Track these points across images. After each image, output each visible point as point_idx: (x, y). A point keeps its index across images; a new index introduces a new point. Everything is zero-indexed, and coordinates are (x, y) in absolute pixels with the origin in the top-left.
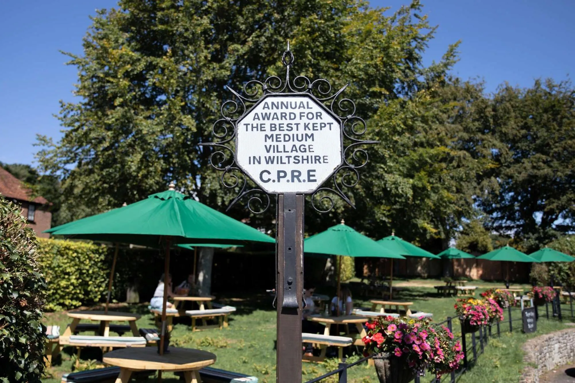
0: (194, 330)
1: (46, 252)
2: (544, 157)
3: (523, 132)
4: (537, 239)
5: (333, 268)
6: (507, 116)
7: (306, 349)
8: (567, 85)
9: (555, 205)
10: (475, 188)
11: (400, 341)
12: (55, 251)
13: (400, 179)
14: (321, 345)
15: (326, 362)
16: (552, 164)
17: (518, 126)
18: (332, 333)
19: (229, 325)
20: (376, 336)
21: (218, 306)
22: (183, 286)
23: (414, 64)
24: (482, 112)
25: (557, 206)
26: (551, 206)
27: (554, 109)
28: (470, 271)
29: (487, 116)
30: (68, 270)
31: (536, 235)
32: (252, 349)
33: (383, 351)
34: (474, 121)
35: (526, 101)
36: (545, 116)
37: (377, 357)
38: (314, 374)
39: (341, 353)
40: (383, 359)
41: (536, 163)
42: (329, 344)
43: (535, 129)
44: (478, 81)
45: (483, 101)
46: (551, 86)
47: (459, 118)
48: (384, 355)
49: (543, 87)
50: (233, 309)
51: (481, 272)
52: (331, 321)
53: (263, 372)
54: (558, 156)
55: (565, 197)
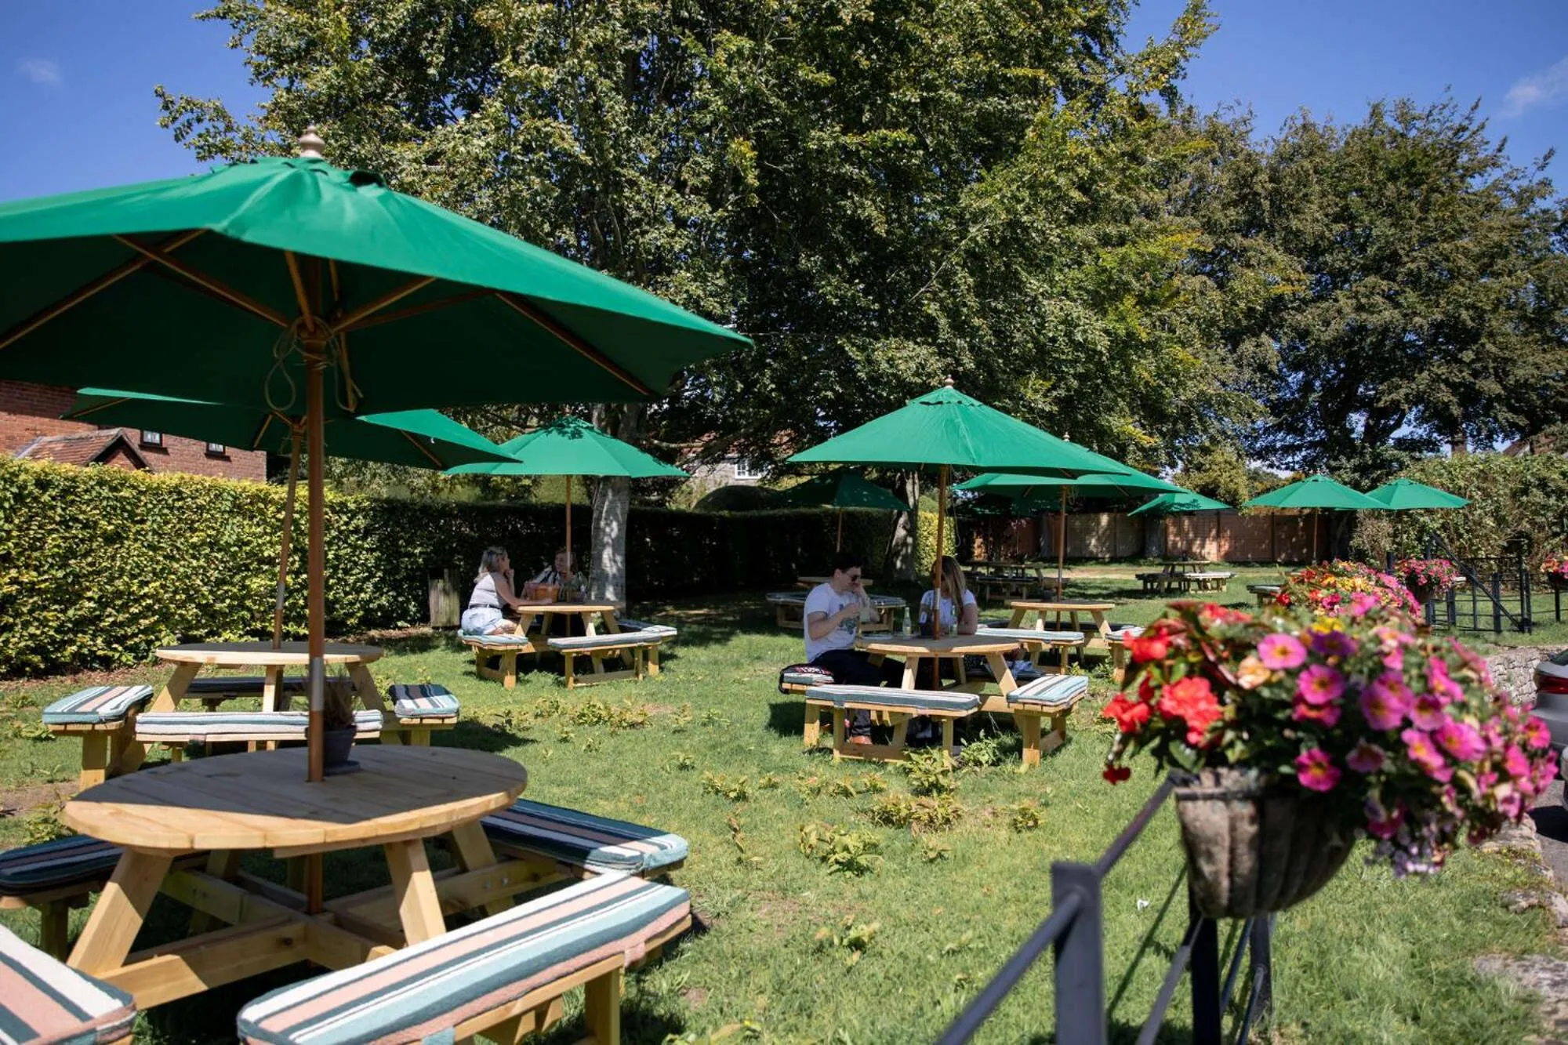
0: (571, 684)
1: (200, 508)
2: (1384, 284)
3: (1338, 227)
4: (1355, 470)
5: (910, 540)
6: (1304, 190)
7: (852, 726)
8: (1446, 112)
9: (1403, 391)
10: (1223, 360)
11: (1328, 717)
12: (227, 505)
13: (1077, 311)
14: (891, 714)
15: (909, 758)
16: (1401, 299)
17: (1327, 215)
18: (921, 683)
19: (661, 669)
20: (1180, 693)
21: (633, 624)
22: (545, 580)
23: (1103, 46)
24: (1246, 185)
25: (1407, 395)
26: (1394, 396)
27: (1414, 170)
28: (1202, 546)
29: (1256, 194)
30: (268, 552)
31: (1355, 461)
32: (710, 728)
33: (1224, 762)
34: (1225, 206)
35: (1349, 155)
36: (1390, 190)
37: (1195, 789)
38: (876, 797)
39: (948, 732)
40: (1225, 798)
41: (1367, 297)
42: (915, 712)
43: (1366, 219)
44: (1240, 113)
45: (1249, 158)
46: (1406, 117)
47: (1192, 203)
48: (1231, 779)
49: (1389, 121)
50: (671, 631)
51: (1226, 547)
52: (921, 650)
53: (732, 795)
54: (1414, 279)
55: (1425, 374)
